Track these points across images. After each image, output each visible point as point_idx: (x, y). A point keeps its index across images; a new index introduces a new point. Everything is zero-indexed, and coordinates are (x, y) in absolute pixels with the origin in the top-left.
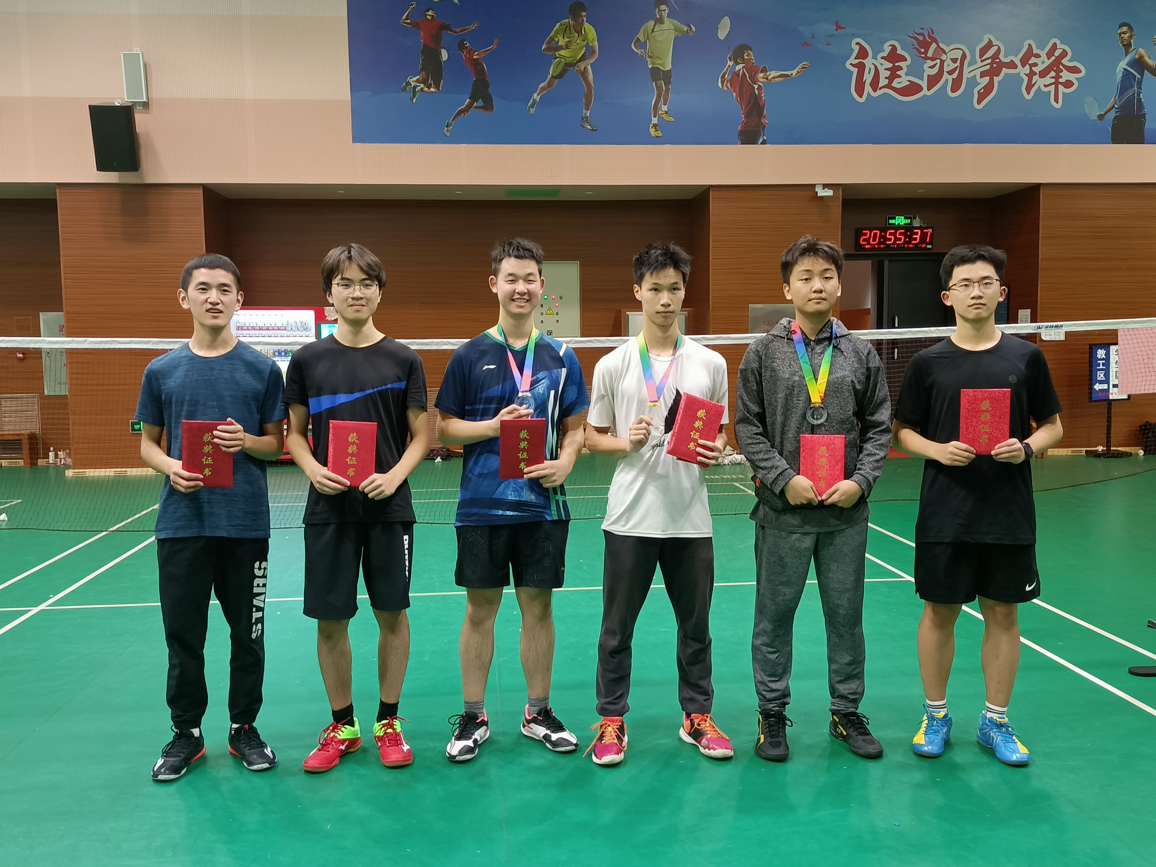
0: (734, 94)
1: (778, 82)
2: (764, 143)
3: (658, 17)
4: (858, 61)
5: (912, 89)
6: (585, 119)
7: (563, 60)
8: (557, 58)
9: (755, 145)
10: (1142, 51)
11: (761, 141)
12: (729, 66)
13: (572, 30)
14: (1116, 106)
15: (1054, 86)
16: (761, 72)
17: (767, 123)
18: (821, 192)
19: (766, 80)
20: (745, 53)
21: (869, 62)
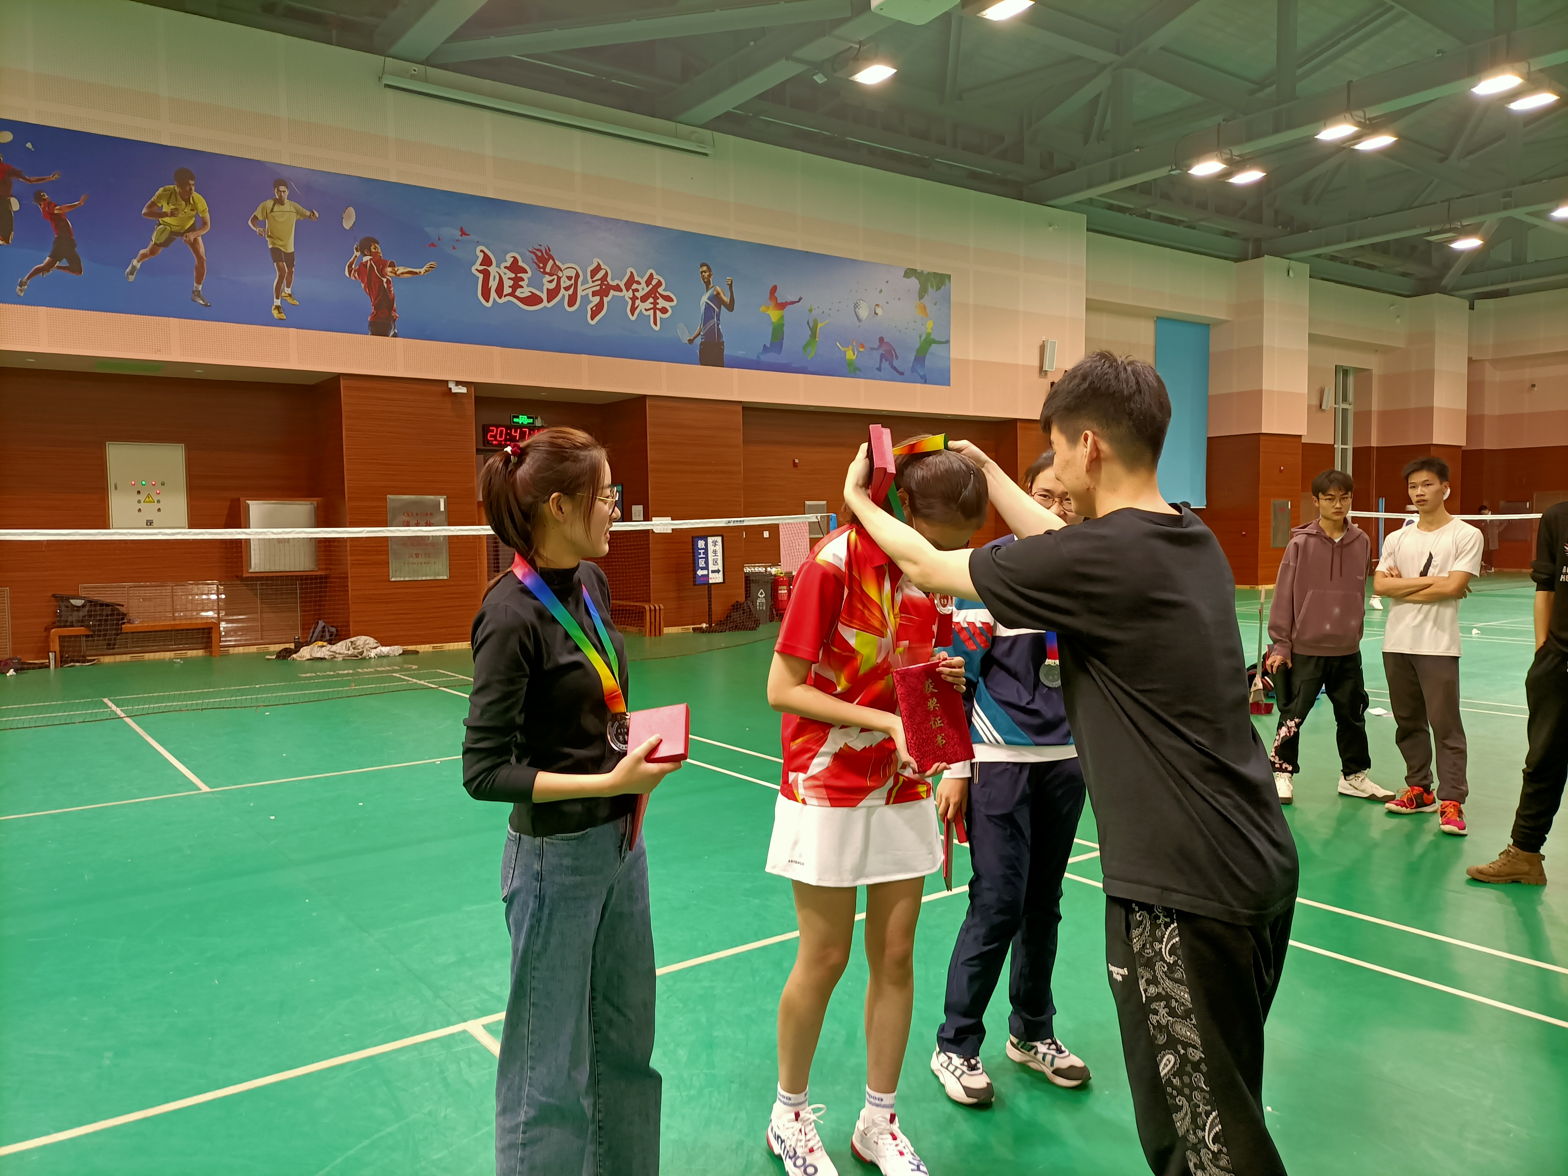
0: (363, 285)
1: (407, 278)
2: (395, 336)
3: (277, 197)
4: (482, 268)
5: (533, 300)
6: (197, 293)
7: (168, 228)
8: (161, 225)
9: (386, 337)
10: (718, 288)
11: (392, 333)
12: (356, 256)
13: (179, 197)
14: (702, 333)
15: (652, 311)
16: (389, 266)
17: (397, 317)
18: (455, 389)
19: (394, 275)
20: (371, 246)
21: (493, 270)
